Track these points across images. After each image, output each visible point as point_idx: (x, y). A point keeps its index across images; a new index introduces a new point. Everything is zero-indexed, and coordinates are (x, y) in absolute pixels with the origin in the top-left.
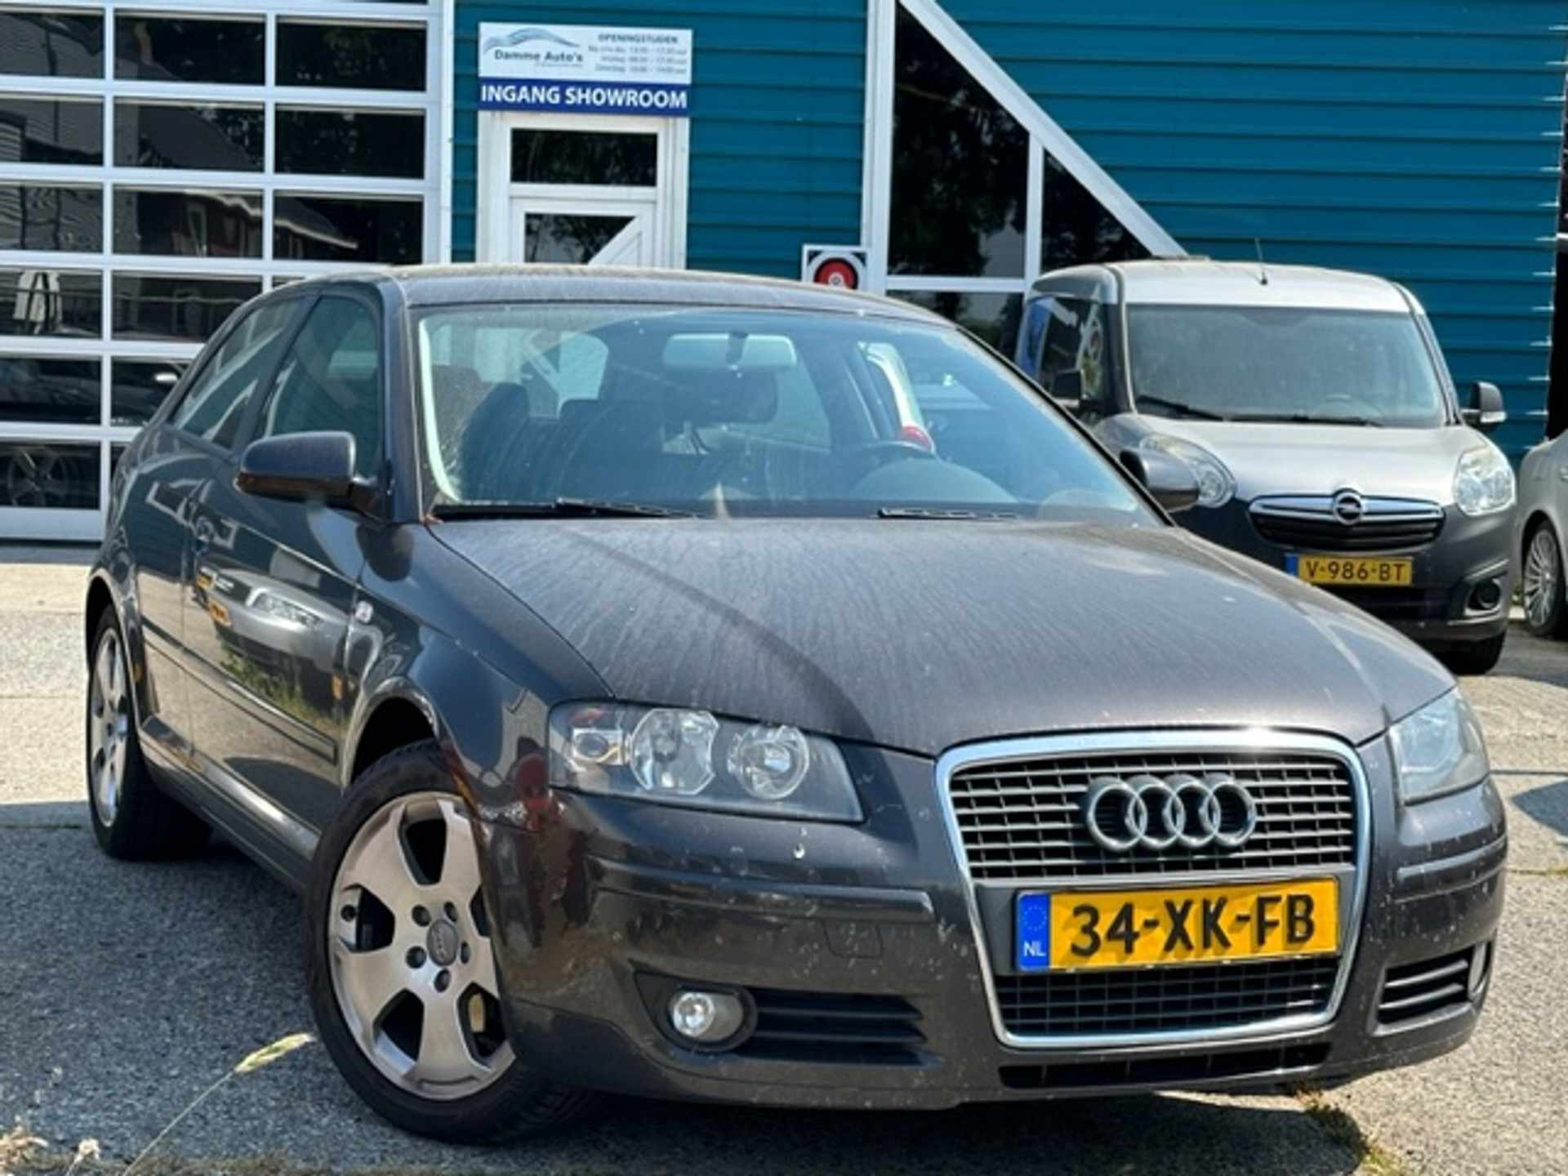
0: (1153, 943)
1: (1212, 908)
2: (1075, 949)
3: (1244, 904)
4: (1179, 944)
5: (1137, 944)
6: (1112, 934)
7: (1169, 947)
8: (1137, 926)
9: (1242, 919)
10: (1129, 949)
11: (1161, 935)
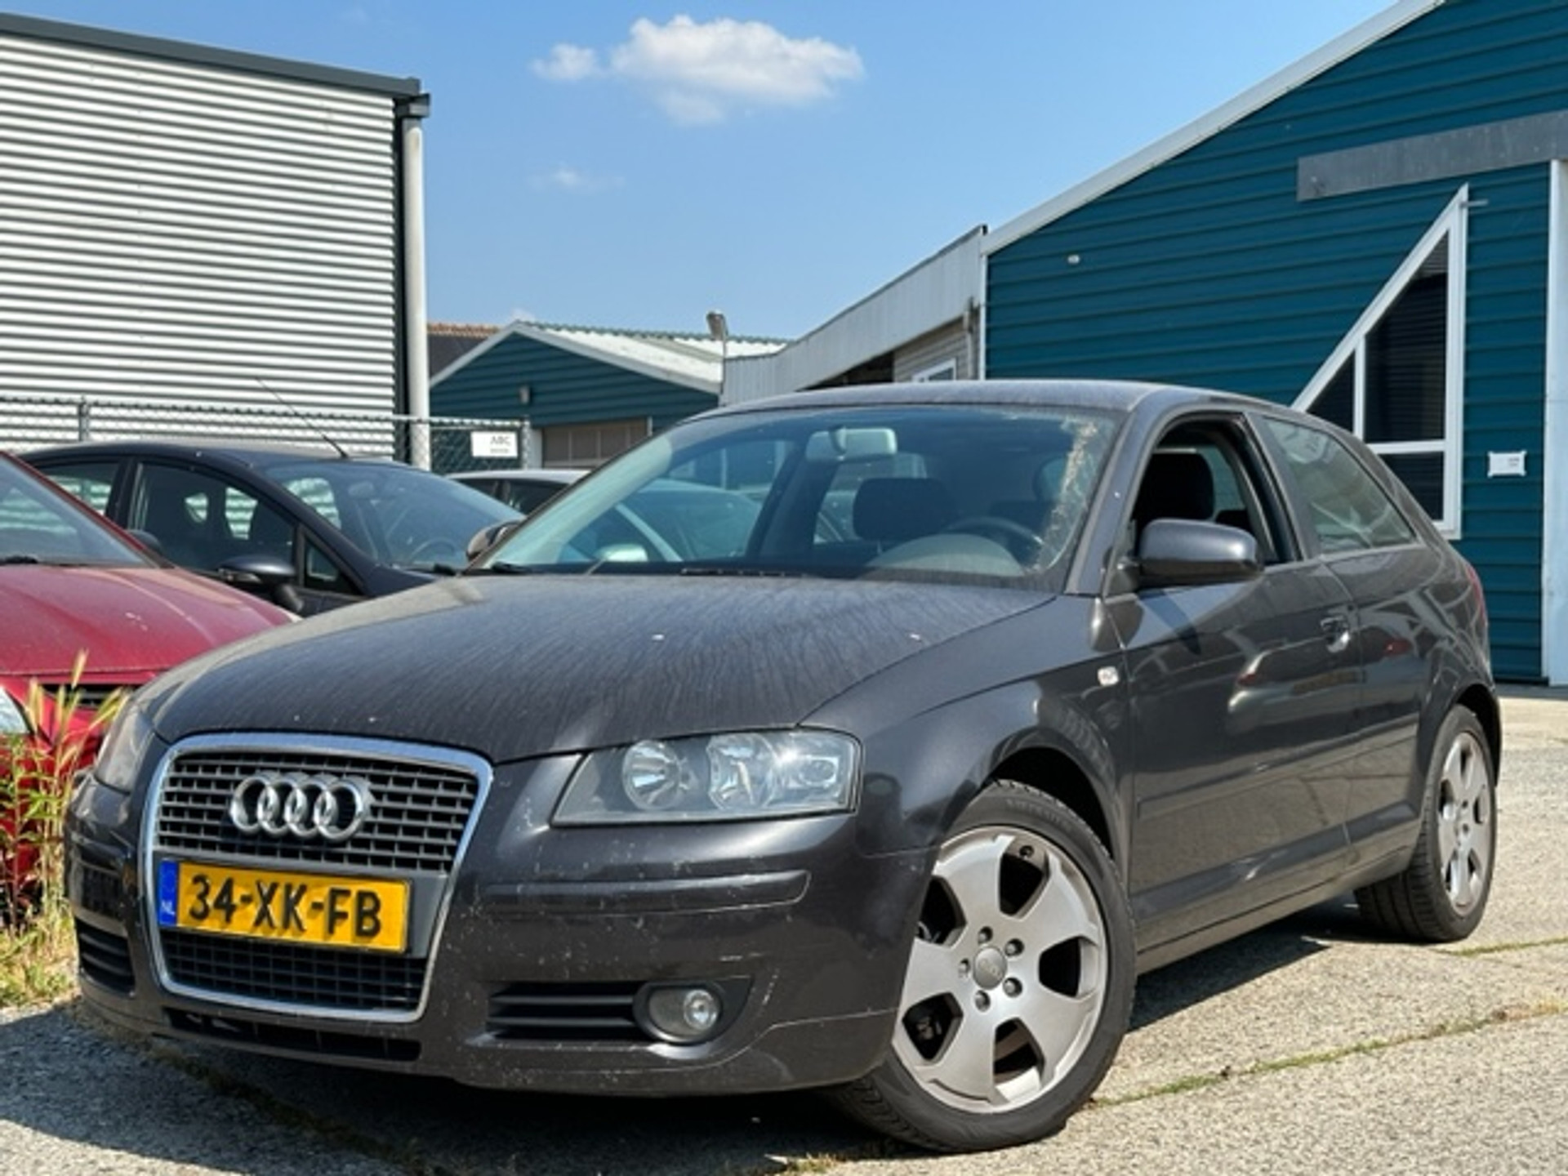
0: (246, 917)
1: (293, 894)
2: (193, 913)
3: (320, 894)
4: (265, 922)
5: (236, 916)
6: (218, 904)
7: (258, 923)
8: (236, 900)
9: (317, 906)
10: (228, 919)
11: (253, 910)
